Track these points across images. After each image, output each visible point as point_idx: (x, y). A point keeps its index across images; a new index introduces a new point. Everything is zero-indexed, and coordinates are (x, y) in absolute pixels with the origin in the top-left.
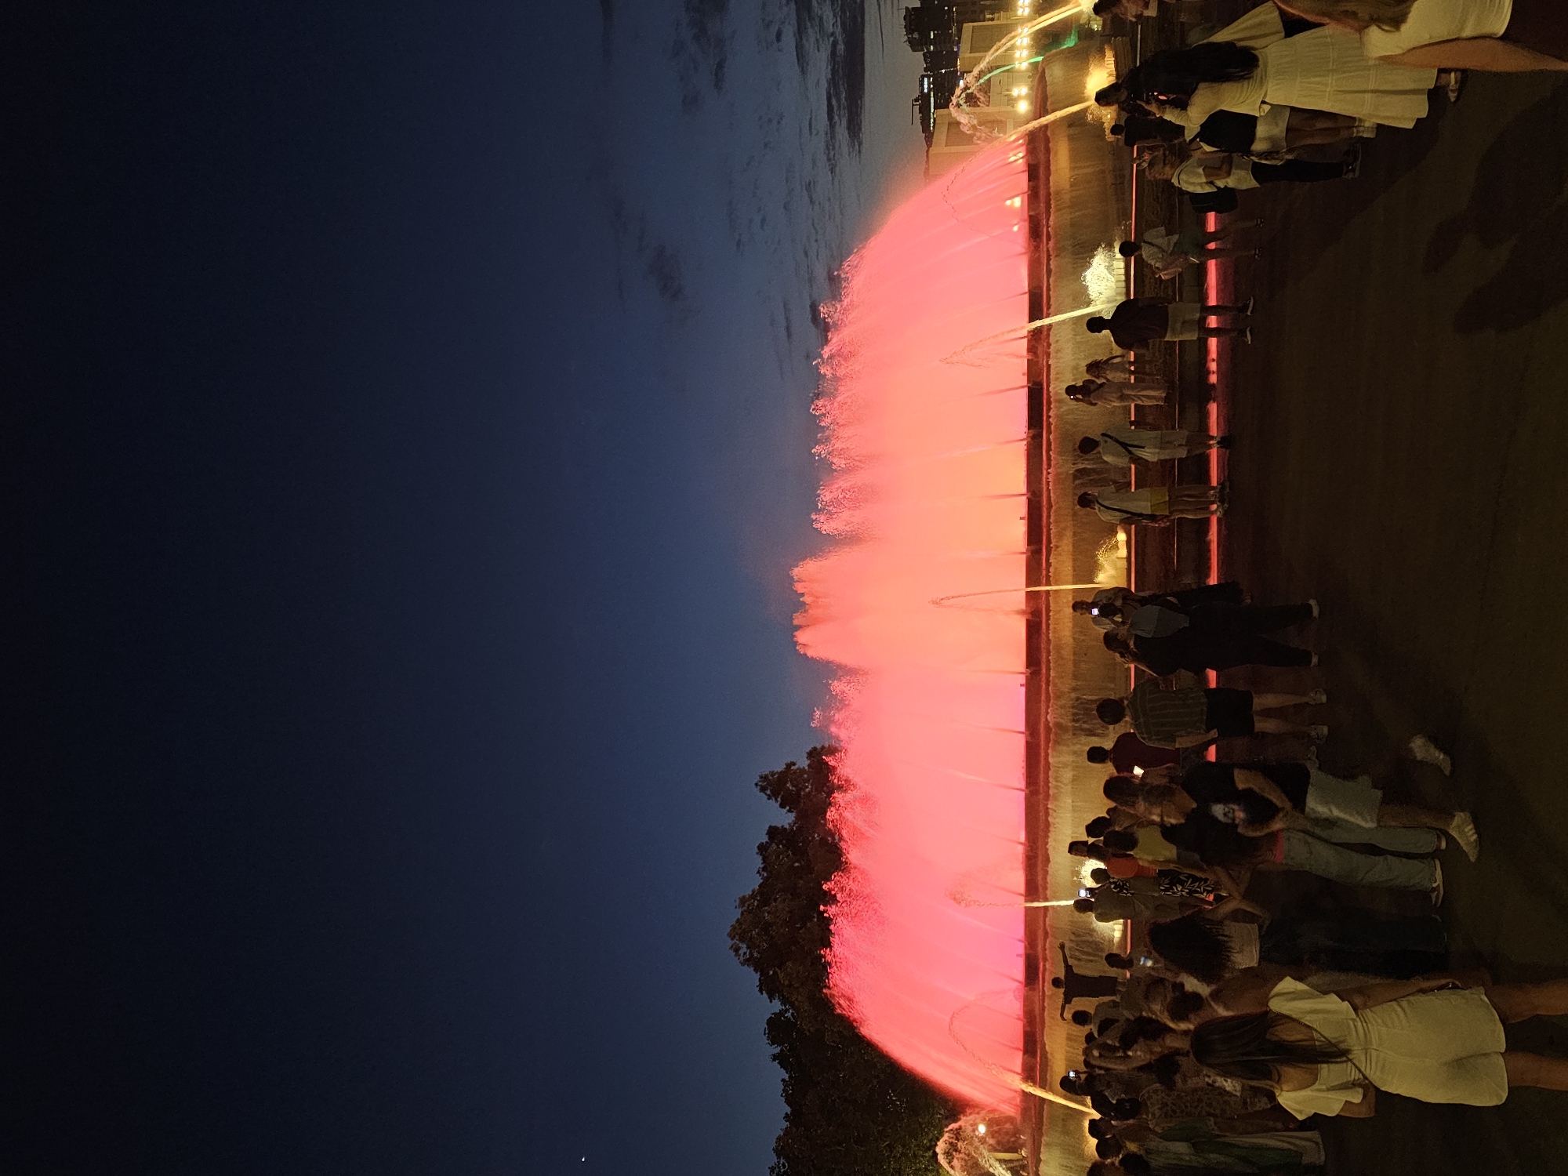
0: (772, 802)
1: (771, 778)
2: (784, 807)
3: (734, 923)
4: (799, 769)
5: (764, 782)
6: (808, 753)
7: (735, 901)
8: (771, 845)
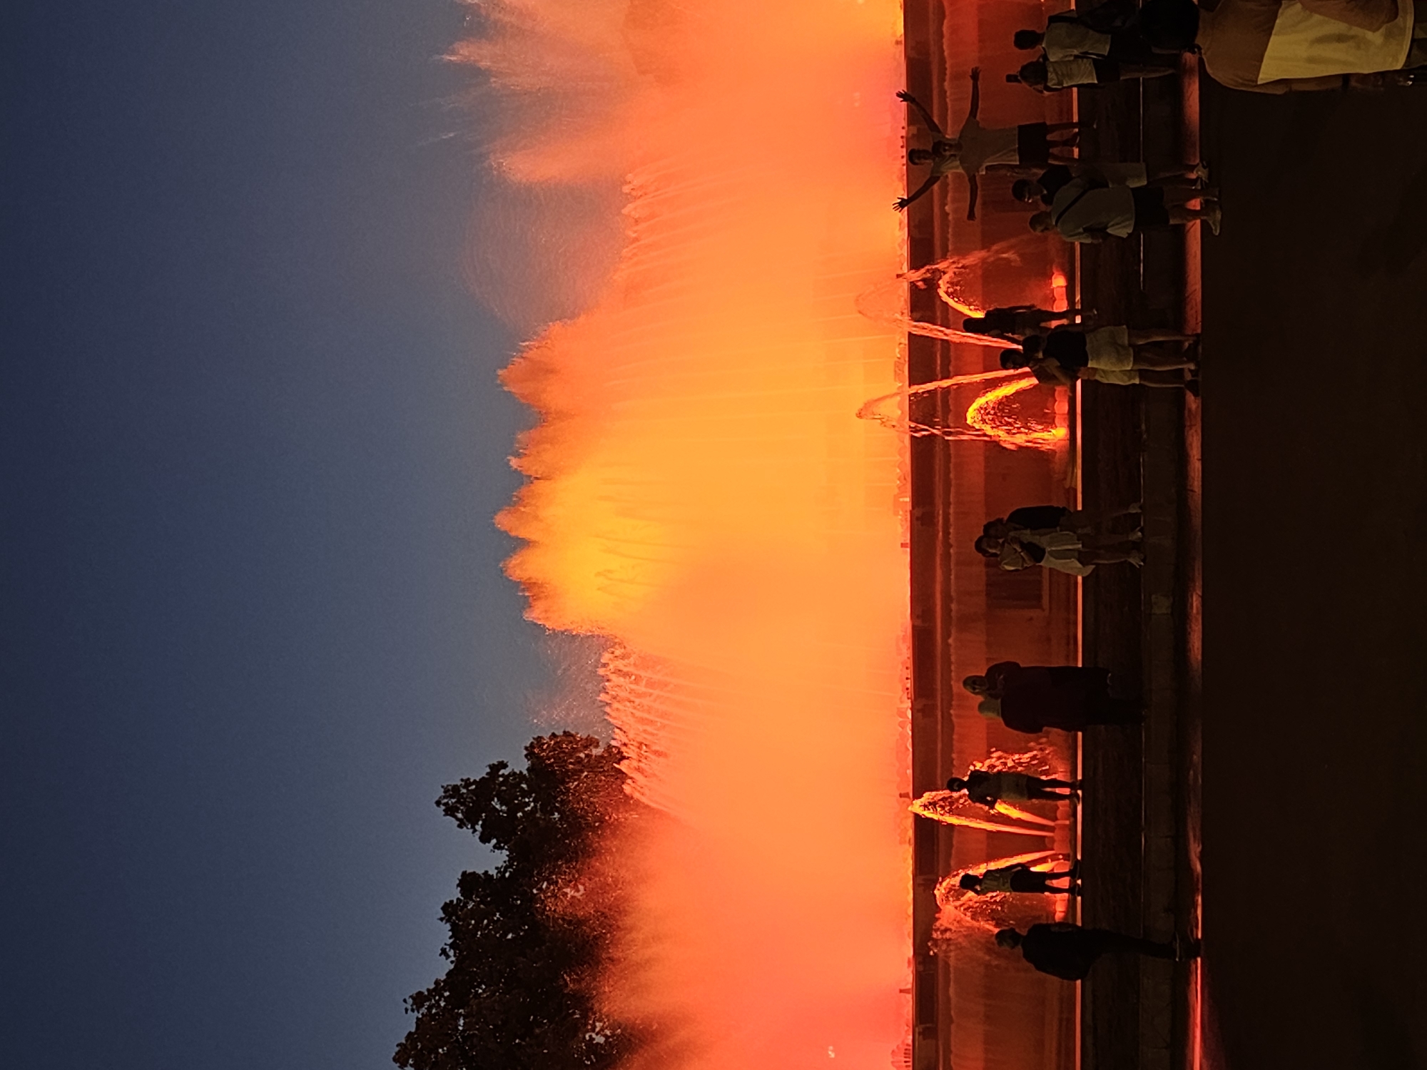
0: (467, 831)
1: (464, 791)
2: (489, 842)
3: (404, 1041)
4: (509, 775)
5: (451, 797)
6: (526, 748)
7: (405, 1001)
8: (466, 904)
